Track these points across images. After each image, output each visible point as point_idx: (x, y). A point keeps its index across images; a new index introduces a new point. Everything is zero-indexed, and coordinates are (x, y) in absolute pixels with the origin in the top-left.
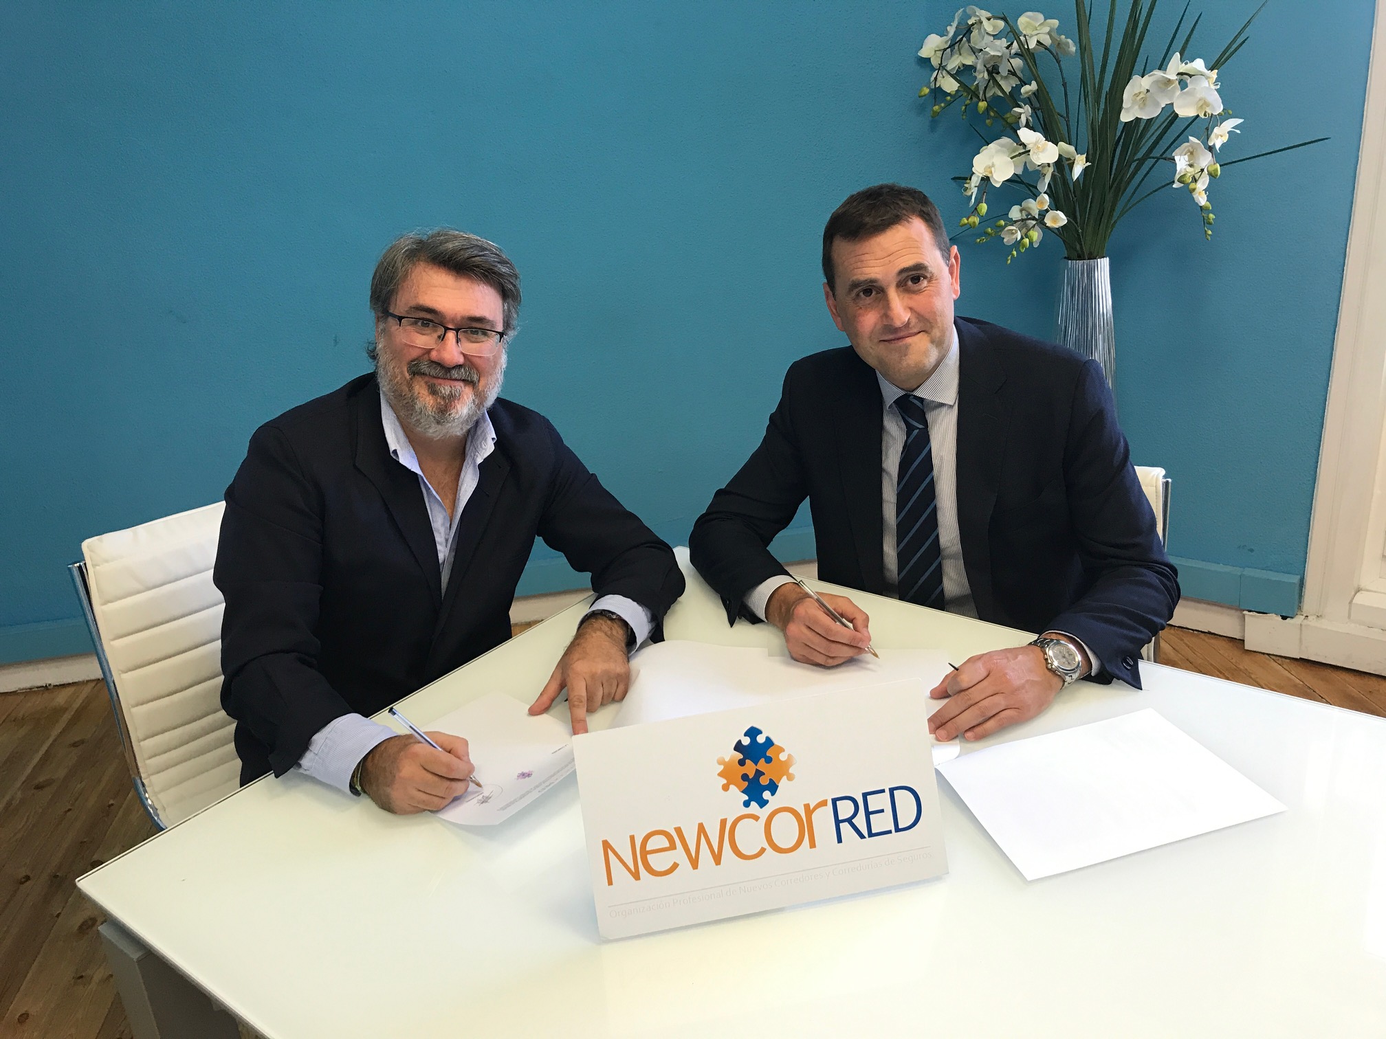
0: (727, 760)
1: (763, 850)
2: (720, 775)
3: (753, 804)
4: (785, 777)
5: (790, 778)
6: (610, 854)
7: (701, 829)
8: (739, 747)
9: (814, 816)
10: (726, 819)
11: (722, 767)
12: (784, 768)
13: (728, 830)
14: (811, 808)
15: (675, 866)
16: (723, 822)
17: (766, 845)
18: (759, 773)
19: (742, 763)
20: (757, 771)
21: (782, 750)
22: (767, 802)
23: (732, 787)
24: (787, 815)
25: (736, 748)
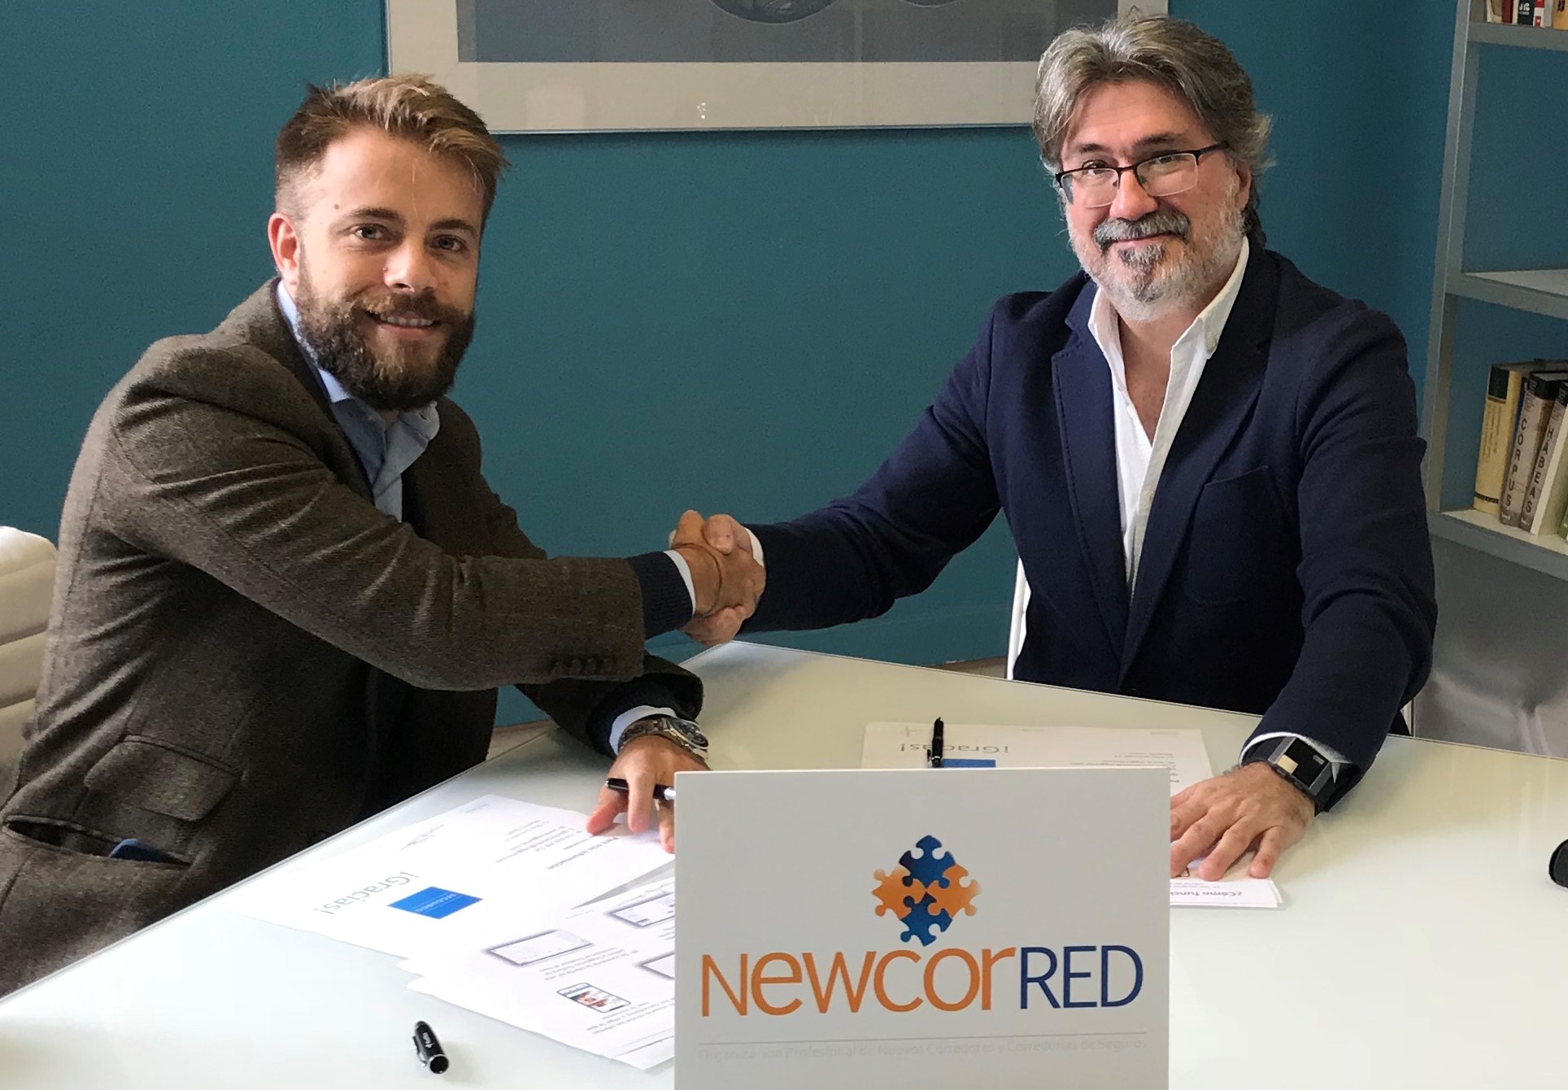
0: (888, 874)
1: (918, 1002)
2: (876, 893)
3: (914, 938)
4: (962, 910)
5: (970, 911)
6: (712, 974)
7: (839, 961)
8: (906, 860)
9: (994, 967)
10: (874, 953)
11: (879, 884)
12: (964, 898)
13: (875, 967)
14: (993, 956)
15: (796, 1004)
16: (870, 956)
17: (924, 997)
18: (929, 898)
19: (907, 881)
20: (927, 895)
21: (964, 873)
22: (933, 938)
23: (890, 912)
24: (958, 961)
25: (902, 862)
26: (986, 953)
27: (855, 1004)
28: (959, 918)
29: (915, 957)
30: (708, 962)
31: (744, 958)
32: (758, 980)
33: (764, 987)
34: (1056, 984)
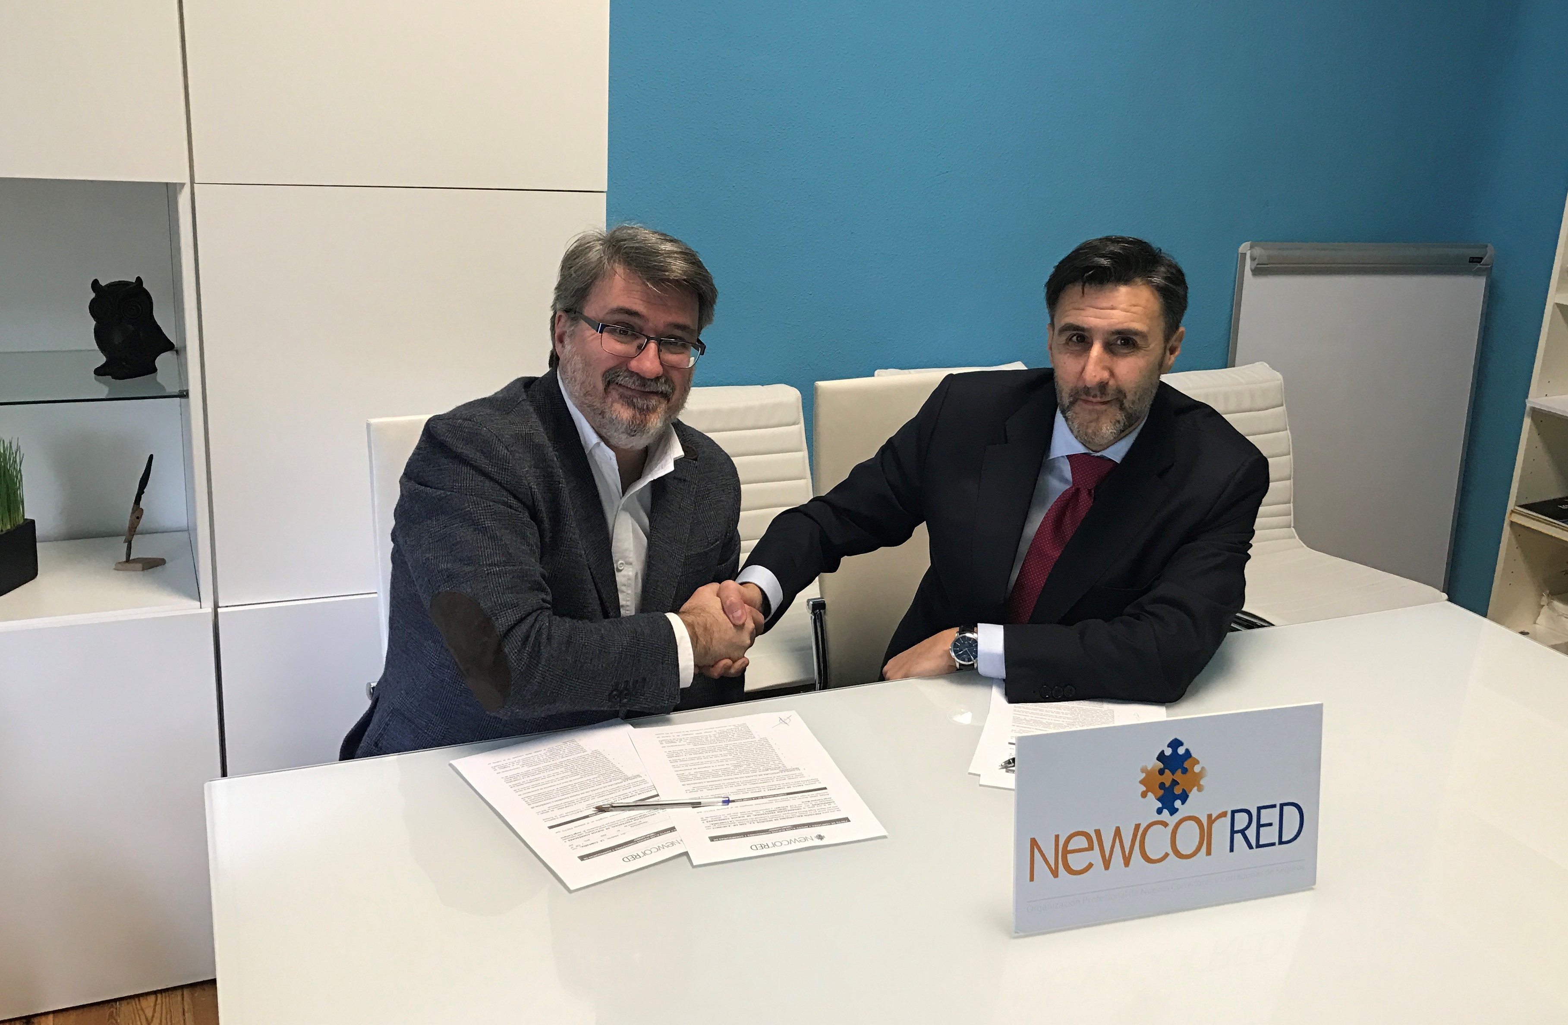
0: (1149, 768)
1: (1167, 855)
2: (1142, 782)
3: (1165, 811)
4: (1195, 788)
5: (1200, 789)
6: (1036, 851)
7: (1118, 832)
8: (1161, 757)
9: (1215, 826)
10: (1140, 824)
11: (1144, 775)
12: (1196, 780)
13: (1140, 834)
14: (1214, 817)
15: (1090, 865)
16: (1137, 827)
17: (1170, 851)
18: (1175, 783)
19: (1161, 772)
20: (1174, 780)
21: (1197, 762)
22: (1177, 810)
23: (1150, 795)
24: (1193, 823)
25: (1159, 759)
26: (1210, 816)
27: (1127, 862)
28: (1194, 794)
29: (1165, 824)
30: (1034, 843)
31: (1057, 837)
32: (1066, 852)
33: (1069, 856)
34: (1251, 833)
